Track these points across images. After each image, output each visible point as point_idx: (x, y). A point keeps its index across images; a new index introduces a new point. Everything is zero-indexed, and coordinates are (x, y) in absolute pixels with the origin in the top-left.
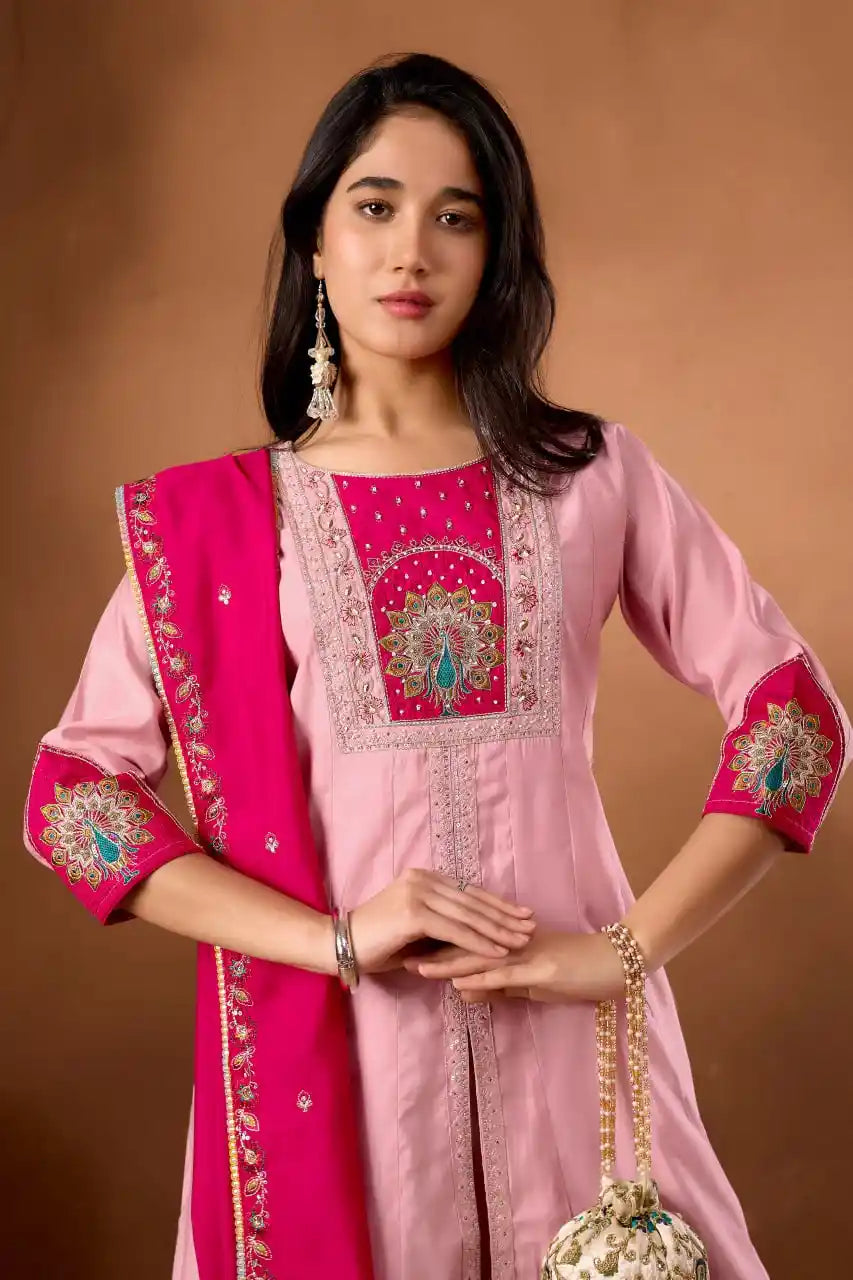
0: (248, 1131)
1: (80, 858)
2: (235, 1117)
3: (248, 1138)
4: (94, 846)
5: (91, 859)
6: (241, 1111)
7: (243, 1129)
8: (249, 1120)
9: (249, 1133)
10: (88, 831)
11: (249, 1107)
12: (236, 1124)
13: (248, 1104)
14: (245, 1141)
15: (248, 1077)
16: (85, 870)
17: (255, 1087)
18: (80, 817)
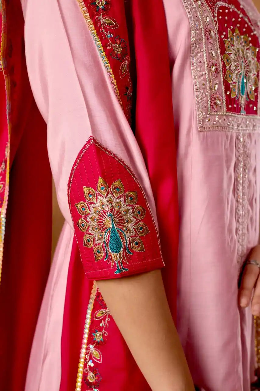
0: (93, 360)
1: (96, 234)
2: (87, 349)
3: (92, 365)
4: (107, 235)
5: (102, 241)
6: (91, 347)
7: (91, 358)
8: (96, 354)
9: (93, 362)
10: (108, 221)
11: (98, 346)
12: (87, 354)
13: (98, 343)
14: (90, 366)
15: (103, 327)
16: (96, 245)
17: (106, 335)
18: (107, 210)
